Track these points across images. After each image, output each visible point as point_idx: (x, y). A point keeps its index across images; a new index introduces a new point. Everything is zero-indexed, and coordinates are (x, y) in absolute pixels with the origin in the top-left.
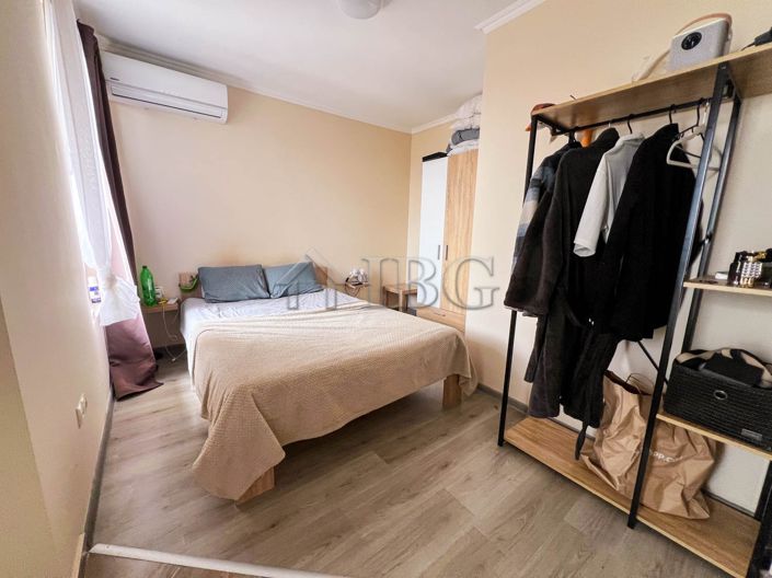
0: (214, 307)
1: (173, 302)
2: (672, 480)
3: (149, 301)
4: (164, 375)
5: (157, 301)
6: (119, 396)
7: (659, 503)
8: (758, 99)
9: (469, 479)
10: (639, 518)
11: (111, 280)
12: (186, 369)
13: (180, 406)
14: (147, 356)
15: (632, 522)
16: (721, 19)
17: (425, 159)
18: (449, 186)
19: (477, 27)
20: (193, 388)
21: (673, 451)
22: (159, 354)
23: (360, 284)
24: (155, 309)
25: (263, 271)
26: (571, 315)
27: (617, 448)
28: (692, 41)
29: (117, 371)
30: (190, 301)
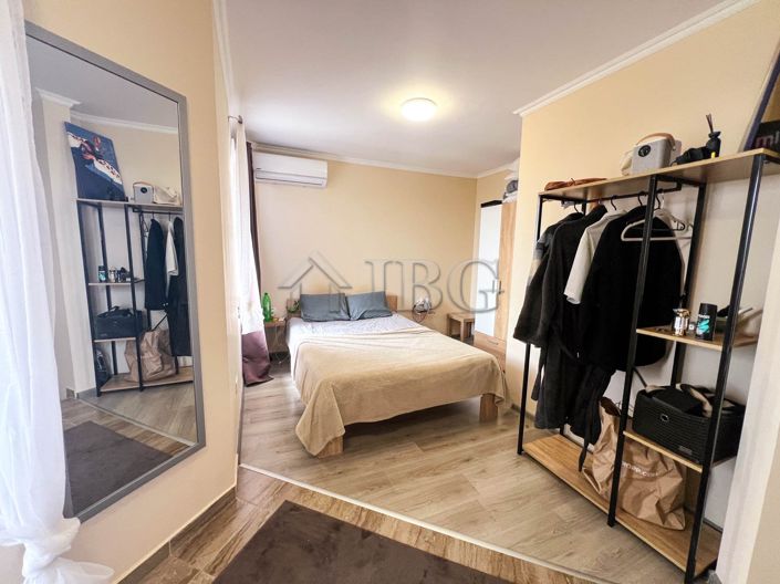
0: (310, 325)
1: (282, 319)
2: (650, 493)
3: (268, 317)
4: (275, 372)
5: (272, 318)
6: (248, 384)
7: (638, 510)
8: (720, 185)
9: (484, 471)
10: (617, 519)
11: (250, 305)
12: (289, 371)
13: (284, 395)
14: (264, 358)
15: (612, 522)
16: (664, 138)
17: (483, 205)
18: (502, 230)
19: (515, 112)
20: (294, 382)
21: (647, 467)
22: (272, 358)
23: (425, 311)
24: (270, 324)
25: (346, 298)
26: (564, 349)
27: (603, 460)
28: (645, 151)
29: (247, 366)
30: (293, 319)
